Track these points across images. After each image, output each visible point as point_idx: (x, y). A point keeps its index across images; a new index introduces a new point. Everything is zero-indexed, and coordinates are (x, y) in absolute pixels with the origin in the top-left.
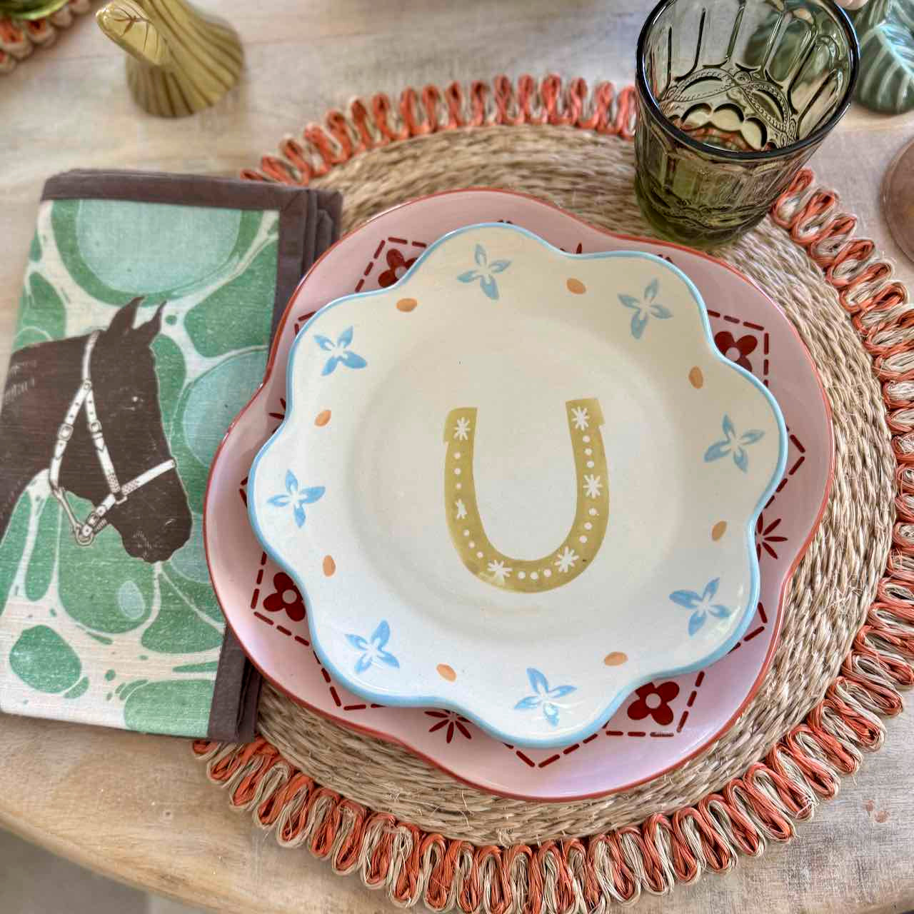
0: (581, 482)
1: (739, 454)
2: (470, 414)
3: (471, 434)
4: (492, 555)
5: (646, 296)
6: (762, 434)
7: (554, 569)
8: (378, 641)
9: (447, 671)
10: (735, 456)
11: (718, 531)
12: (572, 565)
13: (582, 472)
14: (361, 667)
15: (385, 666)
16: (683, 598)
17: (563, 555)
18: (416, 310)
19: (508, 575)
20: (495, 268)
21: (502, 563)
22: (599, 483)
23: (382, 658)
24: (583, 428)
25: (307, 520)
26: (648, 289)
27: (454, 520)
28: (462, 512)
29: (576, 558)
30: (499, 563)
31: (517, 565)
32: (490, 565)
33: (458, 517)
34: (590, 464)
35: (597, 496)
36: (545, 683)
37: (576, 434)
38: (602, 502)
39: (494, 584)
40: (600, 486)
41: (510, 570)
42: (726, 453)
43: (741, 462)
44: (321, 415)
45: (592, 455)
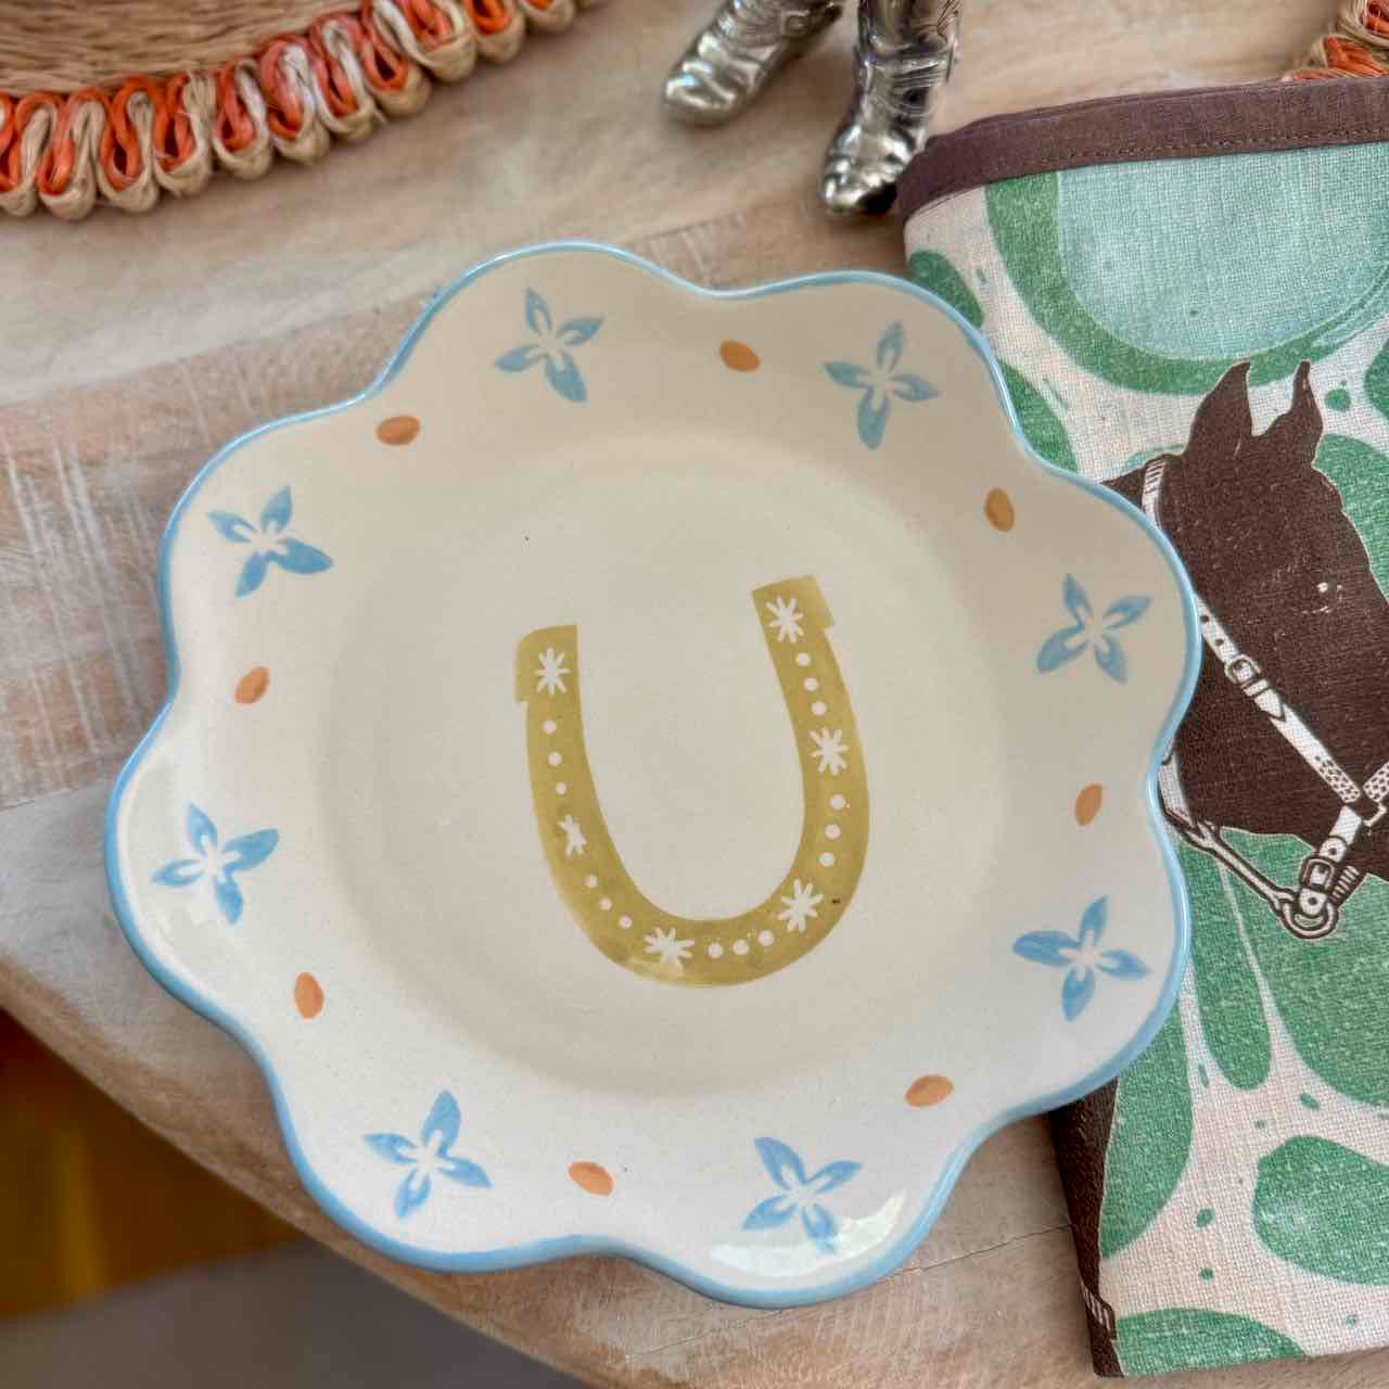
0: (806, 747)
1: (1105, 649)
2: (563, 639)
3: (571, 680)
4: (653, 919)
5: (880, 360)
6: (1146, 602)
7: (779, 928)
8: (437, 1137)
9: (592, 1176)
10: (1097, 653)
11: (1088, 803)
12: (814, 914)
13: (804, 726)
14: (409, 1201)
15: (457, 1188)
16: (1040, 947)
17: (793, 897)
18: (418, 440)
19: (688, 955)
20: (570, 335)
21: (673, 932)
22: (840, 744)
23: (450, 1174)
24: (793, 639)
25: (247, 908)
26: (882, 345)
27: (563, 858)
28: (576, 840)
29: (818, 898)
30: (667, 933)
31: (703, 931)
32: (649, 939)
33: (569, 851)
34: (819, 708)
35: (841, 770)
36: (797, 1165)
37: (781, 652)
38: (853, 781)
39: (661, 977)
40: (844, 748)
41: (690, 943)
42: (1081, 648)
43: (1112, 663)
44: (246, 680)
45: (820, 690)
